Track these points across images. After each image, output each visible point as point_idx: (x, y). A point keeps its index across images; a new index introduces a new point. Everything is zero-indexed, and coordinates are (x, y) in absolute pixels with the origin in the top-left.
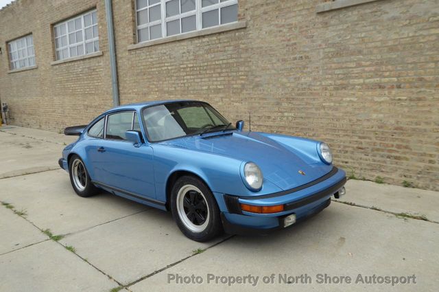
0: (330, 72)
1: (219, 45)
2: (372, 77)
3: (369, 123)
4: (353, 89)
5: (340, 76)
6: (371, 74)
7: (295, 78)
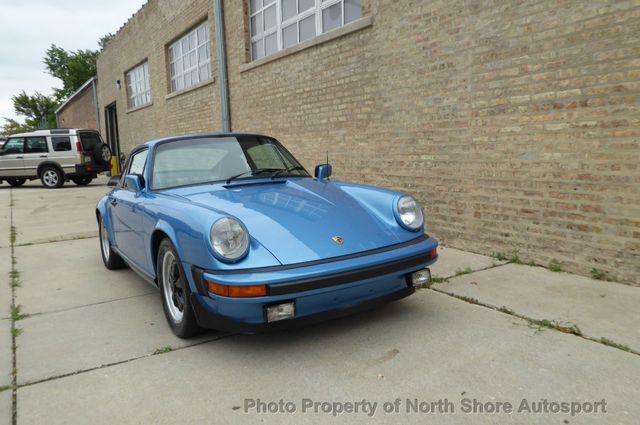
0: (483, 85)
1: (340, 56)
2: (542, 90)
3: (539, 169)
4: (515, 111)
5: (496, 91)
6: (542, 84)
7: (435, 100)
